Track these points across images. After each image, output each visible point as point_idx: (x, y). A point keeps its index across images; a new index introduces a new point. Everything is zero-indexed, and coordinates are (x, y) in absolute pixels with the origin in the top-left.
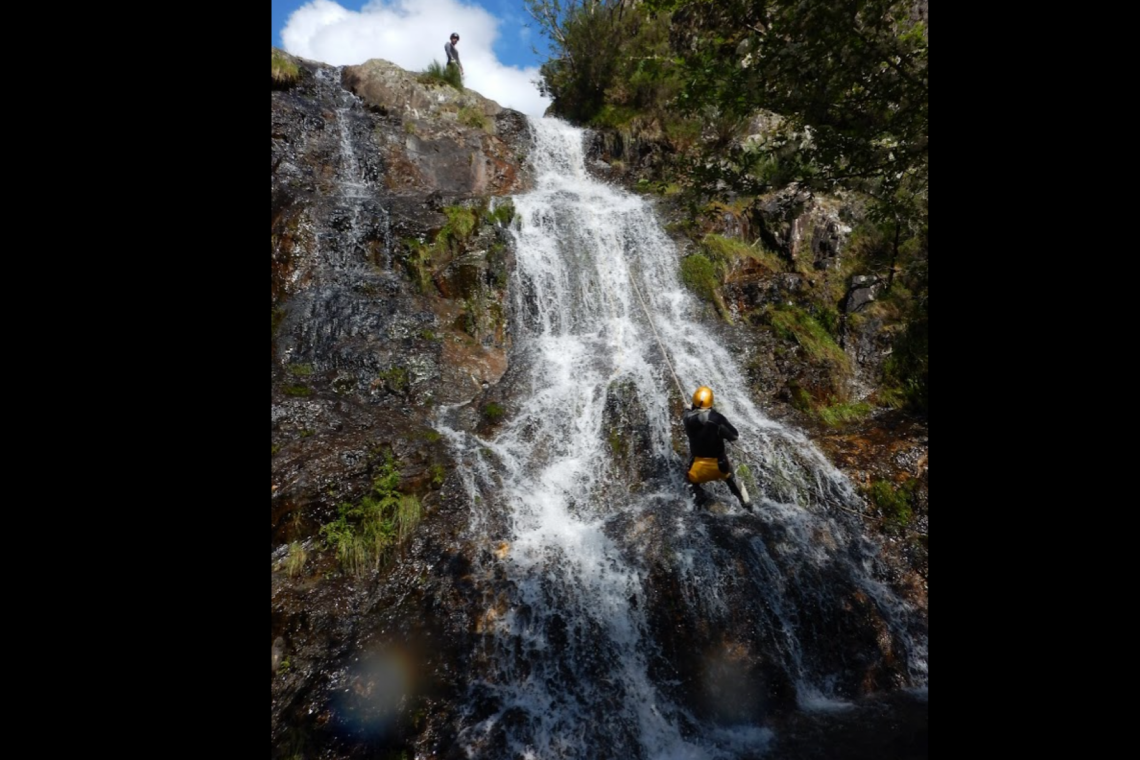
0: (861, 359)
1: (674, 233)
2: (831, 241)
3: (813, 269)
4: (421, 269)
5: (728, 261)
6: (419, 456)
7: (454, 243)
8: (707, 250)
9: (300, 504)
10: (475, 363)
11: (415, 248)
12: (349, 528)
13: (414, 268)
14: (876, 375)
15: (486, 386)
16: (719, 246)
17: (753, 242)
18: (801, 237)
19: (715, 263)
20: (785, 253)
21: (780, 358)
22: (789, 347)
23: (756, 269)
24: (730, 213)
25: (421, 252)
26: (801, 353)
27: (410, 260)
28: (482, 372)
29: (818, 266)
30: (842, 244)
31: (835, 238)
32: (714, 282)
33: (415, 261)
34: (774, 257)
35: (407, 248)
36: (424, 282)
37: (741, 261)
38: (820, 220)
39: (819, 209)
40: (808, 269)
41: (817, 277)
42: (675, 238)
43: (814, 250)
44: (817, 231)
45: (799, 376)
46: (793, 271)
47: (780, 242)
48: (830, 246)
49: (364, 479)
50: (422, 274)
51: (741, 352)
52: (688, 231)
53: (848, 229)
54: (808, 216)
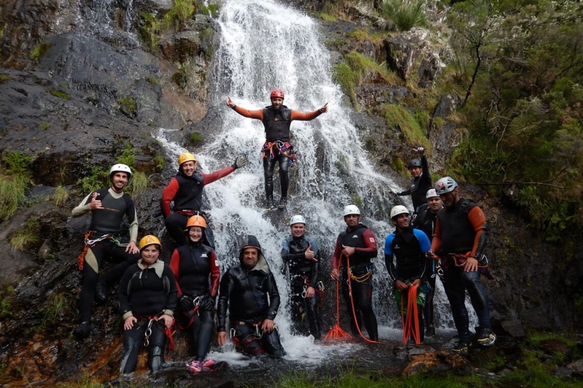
0: (438, 147)
1: (331, 46)
2: (432, 70)
3: (417, 86)
4: (153, 35)
5: (363, 72)
6: (148, 149)
7: (177, 22)
8: (350, 62)
9: (66, 162)
10: (184, 107)
11: (149, 20)
12: (99, 183)
13: (147, 34)
14: (446, 159)
15: (190, 123)
16: (358, 60)
17: (381, 63)
18: (413, 64)
19: (355, 72)
20: (401, 73)
21: (389, 138)
22: (395, 132)
23: (380, 80)
24: (369, 40)
25: (153, 23)
26: (402, 137)
27: (144, 27)
28: (189, 114)
29: (421, 85)
30: (438, 73)
31: (435, 68)
32: (352, 84)
33: (148, 29)
34: (393, 75)
35: (143, 18)
36: (154, 45)
37: (372, 73)
38: (427, 55)
39: (427, 48)
40: (414, 86)
41: (419, 91)
42: (331, 50)
43: (420, 74)
44: (424, 62)
45: (399, 151)
46: (404, 86)
47: (398, 65)
48: (430, 74)
49: (110, 156)
50: (153, 39)
51: (364, 129)
52: (339, 47)
53: (443, 65)
54: (420, 52)
